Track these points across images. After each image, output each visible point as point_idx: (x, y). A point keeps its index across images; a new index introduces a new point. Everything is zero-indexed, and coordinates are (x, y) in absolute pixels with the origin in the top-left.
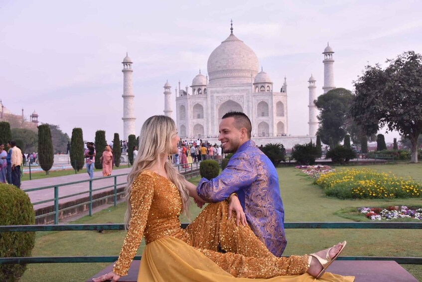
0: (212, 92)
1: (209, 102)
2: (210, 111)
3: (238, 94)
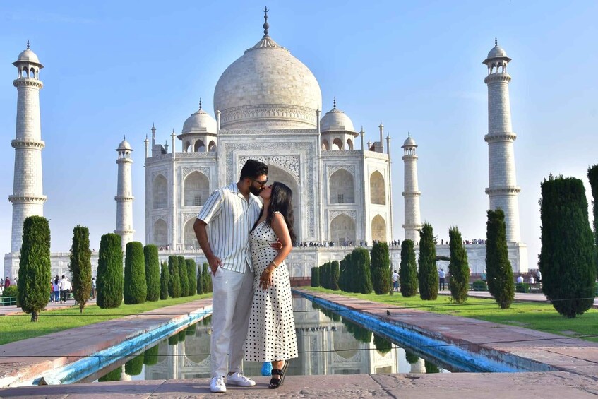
3: (288, 152)
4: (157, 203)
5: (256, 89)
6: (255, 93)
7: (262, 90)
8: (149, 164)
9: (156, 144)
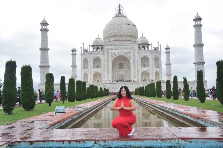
0: (108, 49)
1: (106, 56)
2: (106, 63)
3: (127, 51)
4: (85, 68)
5: (117, 30)
6: (116, 31)
7: (119, 30)
8: (82, 55)
9: (84, 48)
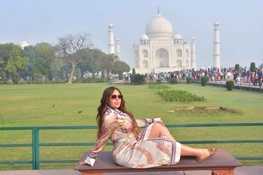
0: (153, 44)
1: (151, 49)
2: (151, 54)
3: (166, 45)
6: (157, 29)
